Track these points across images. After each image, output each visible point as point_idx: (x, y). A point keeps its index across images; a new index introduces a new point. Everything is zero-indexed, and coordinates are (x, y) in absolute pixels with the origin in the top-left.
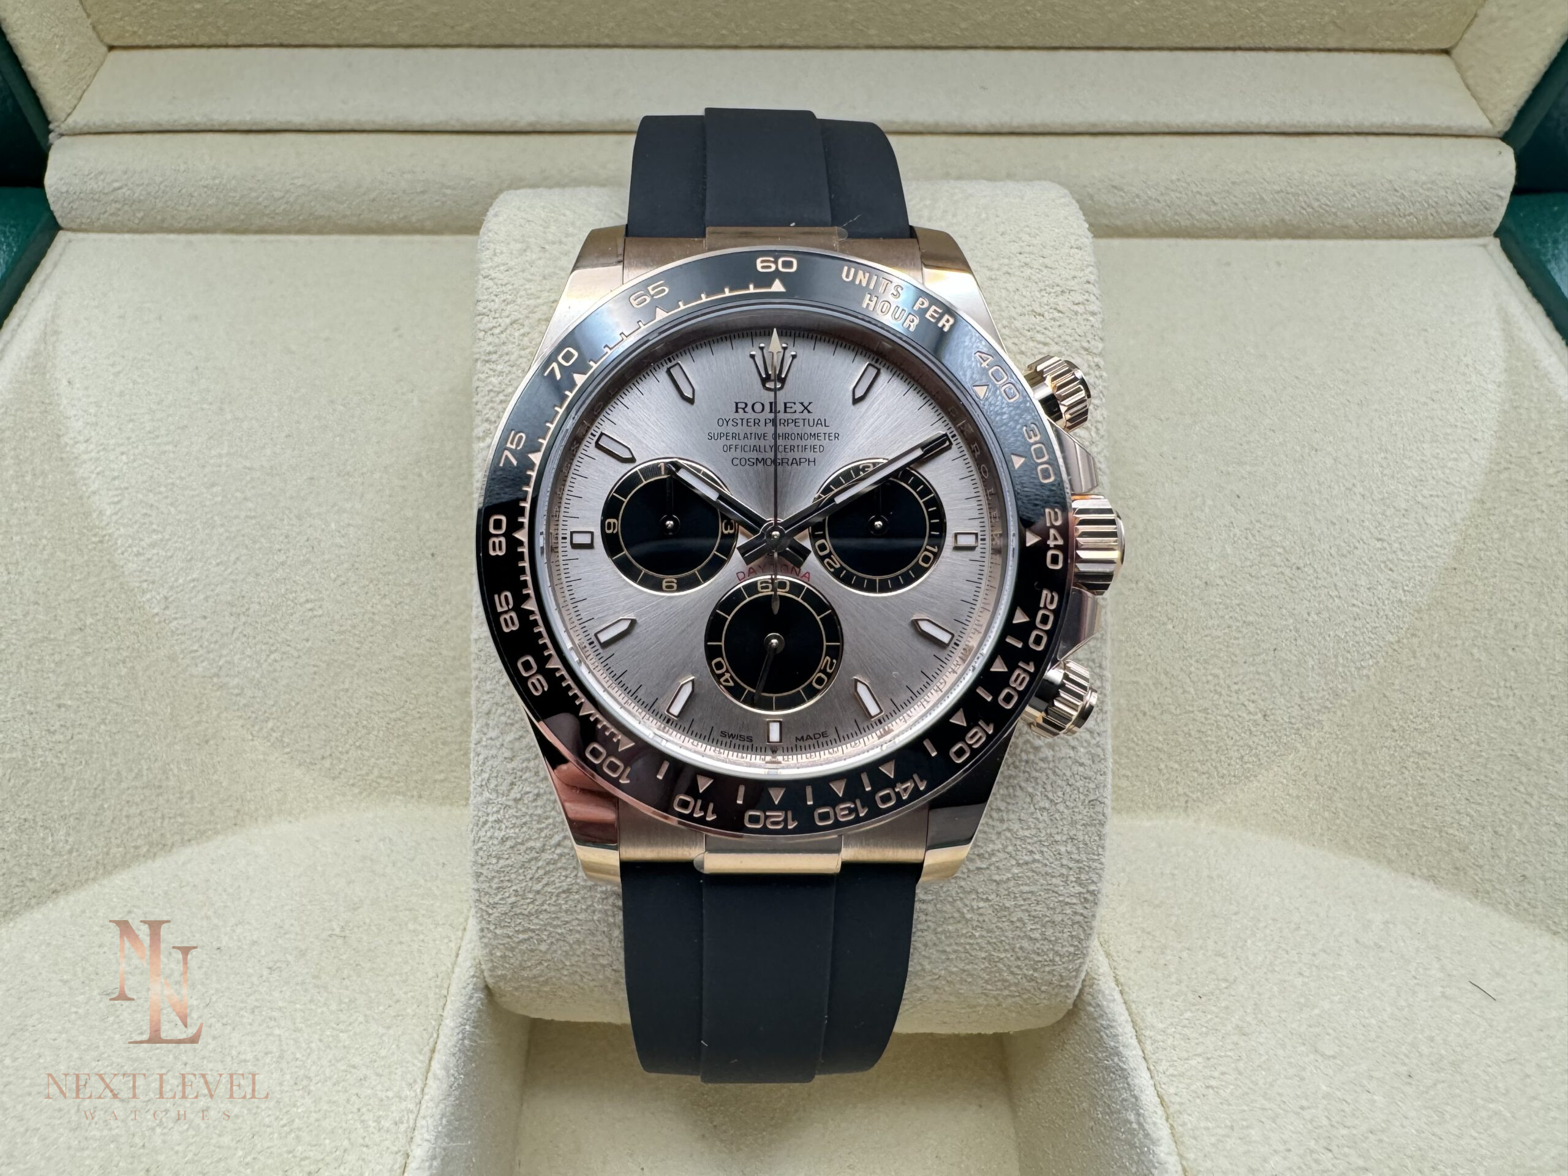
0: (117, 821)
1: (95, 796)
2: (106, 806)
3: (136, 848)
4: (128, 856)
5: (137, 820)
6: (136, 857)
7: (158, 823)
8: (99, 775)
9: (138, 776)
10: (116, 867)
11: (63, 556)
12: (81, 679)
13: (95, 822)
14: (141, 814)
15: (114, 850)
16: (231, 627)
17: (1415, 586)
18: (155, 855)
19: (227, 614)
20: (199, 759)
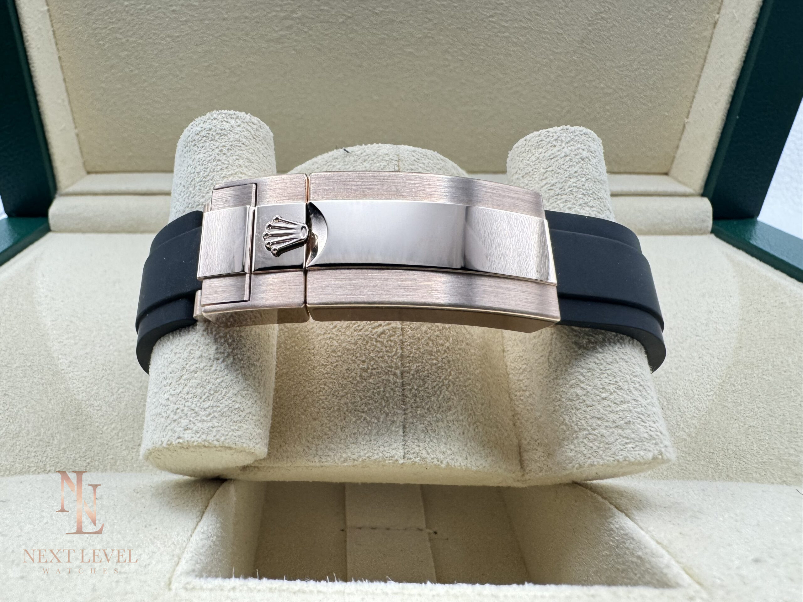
0: (21, 452)
1: (13, 438)
2: (18, 443)
3: (29, 467)
4: (24, 470)
5: (33, 454)
6: (28, 472)
7: (44, 458)
8: (18, 429)
9: (38, 435)
10: (16, 473)
11: (23, 336)
12: (19, 386)
13: (10, 449)
14: (35, 452)
15: (17, 465)
16: (101, 376)
17: (723, 356)
18: (39, 473)
19: (100, 369)
20: (72, 435)
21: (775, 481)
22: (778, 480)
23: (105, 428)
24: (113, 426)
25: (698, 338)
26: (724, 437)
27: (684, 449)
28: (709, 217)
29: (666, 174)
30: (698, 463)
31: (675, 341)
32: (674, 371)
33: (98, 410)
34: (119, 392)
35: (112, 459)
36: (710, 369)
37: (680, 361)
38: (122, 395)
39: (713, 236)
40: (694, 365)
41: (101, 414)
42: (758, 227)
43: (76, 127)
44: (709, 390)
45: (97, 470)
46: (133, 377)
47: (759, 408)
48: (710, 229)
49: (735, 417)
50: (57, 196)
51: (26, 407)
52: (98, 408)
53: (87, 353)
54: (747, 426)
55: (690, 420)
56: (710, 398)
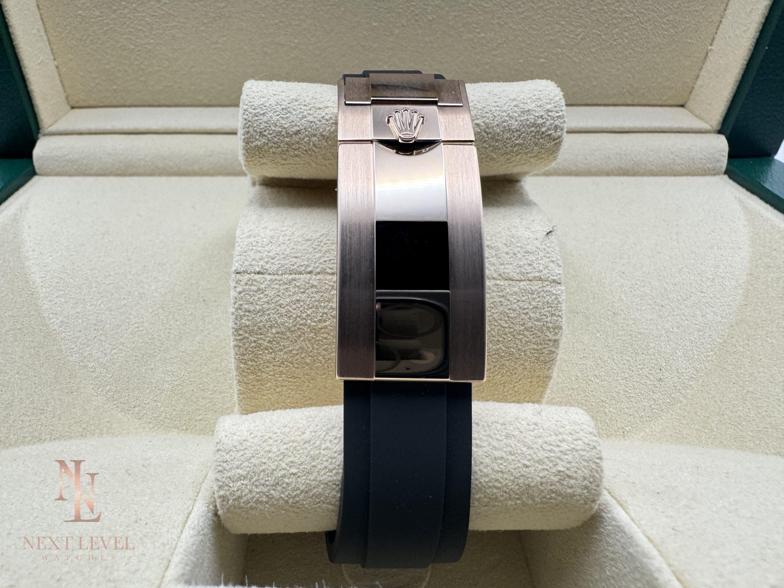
0: (16, 422)
1: (6, 407)
2: (11, 413)
3: (24, 437)
4: (19, 441)
5: (28, 424)
6: (23, 443)
7: (39, 427)
9: (32, 402)
10: (11, 445)
11: (12, 297)
12: (10, 351)
13: (4, 420)
14: (30, 421)
15: (12, 436)
16: (93, 336)
17: (727, 315)
18: (34, 443)
19: (92, 329)
20: (66, 400)
21: (768, 452)
22: (772, 450)
23: (100, 390)
24: (108, 388)
25: (702, 295)
26: (721, 402)
27: (679, 411)
28: (724, 156)
29: (682, 106)
30: (692, 427)
31: (679, 298)
32: (675, 330)
33: (92, 372)
34: (112, 353)
35: (108, 422)
36: (712, 328)
37: (682, 319)
38: (115, 356)
39: (726, 177)
40: (696, 324)
41: (95, 375)
42: (774, 167)
43: (55, 59)
44: (710, 350)
45: (94, 435)
46: (126, 338)
47: (759, 372)
48: (724, 169)
49: (734, 381)
50: (40, 135)
51: (18, 373)
52: (92, 370)
53: (77, 313)
54: (745, 391)
55: (687, 382)
56: (710, 358)
